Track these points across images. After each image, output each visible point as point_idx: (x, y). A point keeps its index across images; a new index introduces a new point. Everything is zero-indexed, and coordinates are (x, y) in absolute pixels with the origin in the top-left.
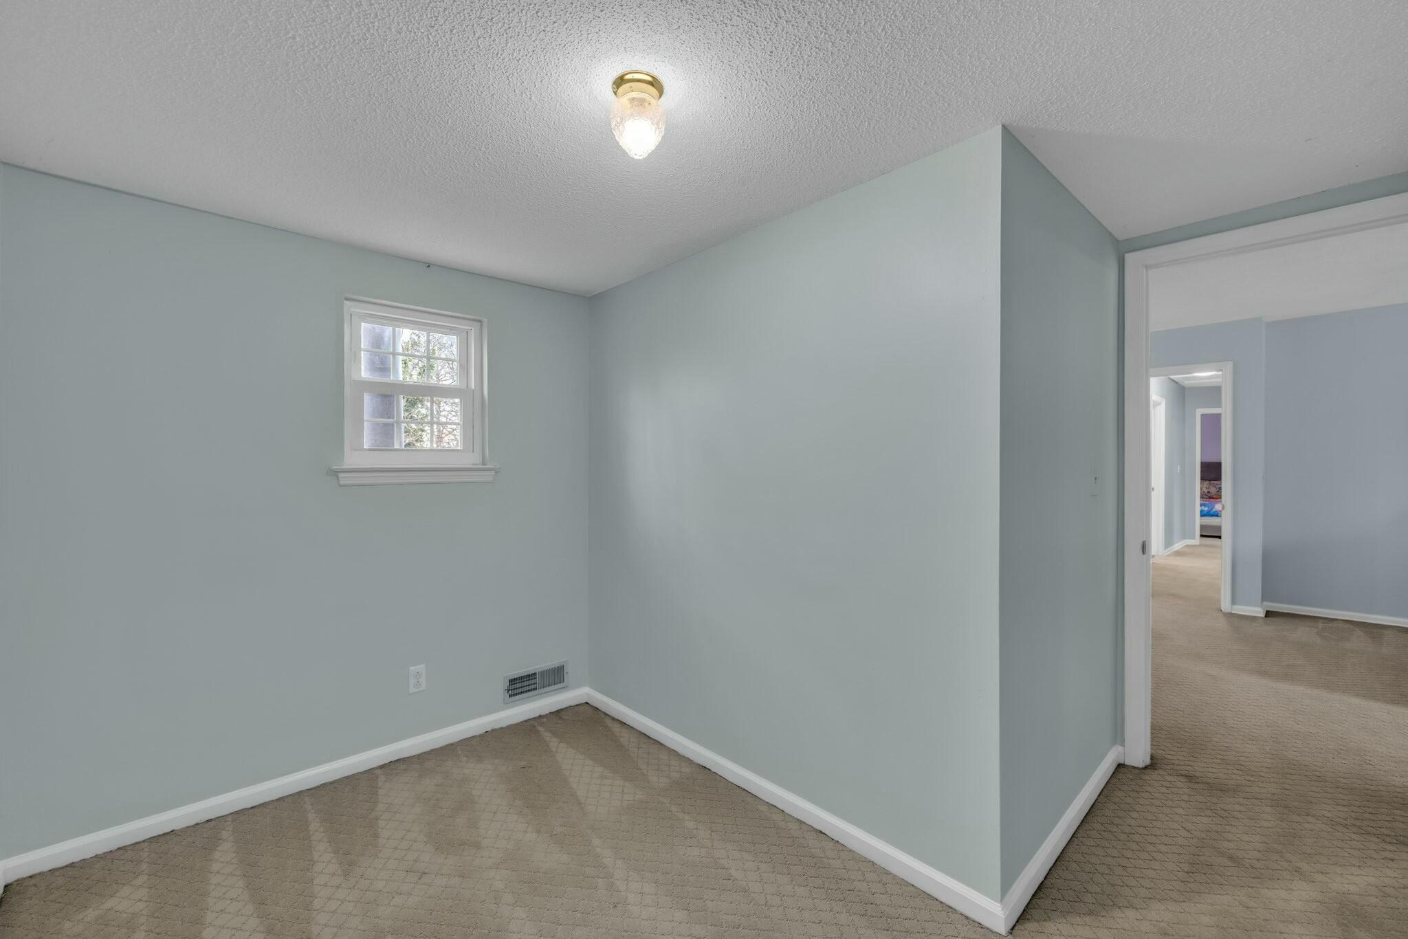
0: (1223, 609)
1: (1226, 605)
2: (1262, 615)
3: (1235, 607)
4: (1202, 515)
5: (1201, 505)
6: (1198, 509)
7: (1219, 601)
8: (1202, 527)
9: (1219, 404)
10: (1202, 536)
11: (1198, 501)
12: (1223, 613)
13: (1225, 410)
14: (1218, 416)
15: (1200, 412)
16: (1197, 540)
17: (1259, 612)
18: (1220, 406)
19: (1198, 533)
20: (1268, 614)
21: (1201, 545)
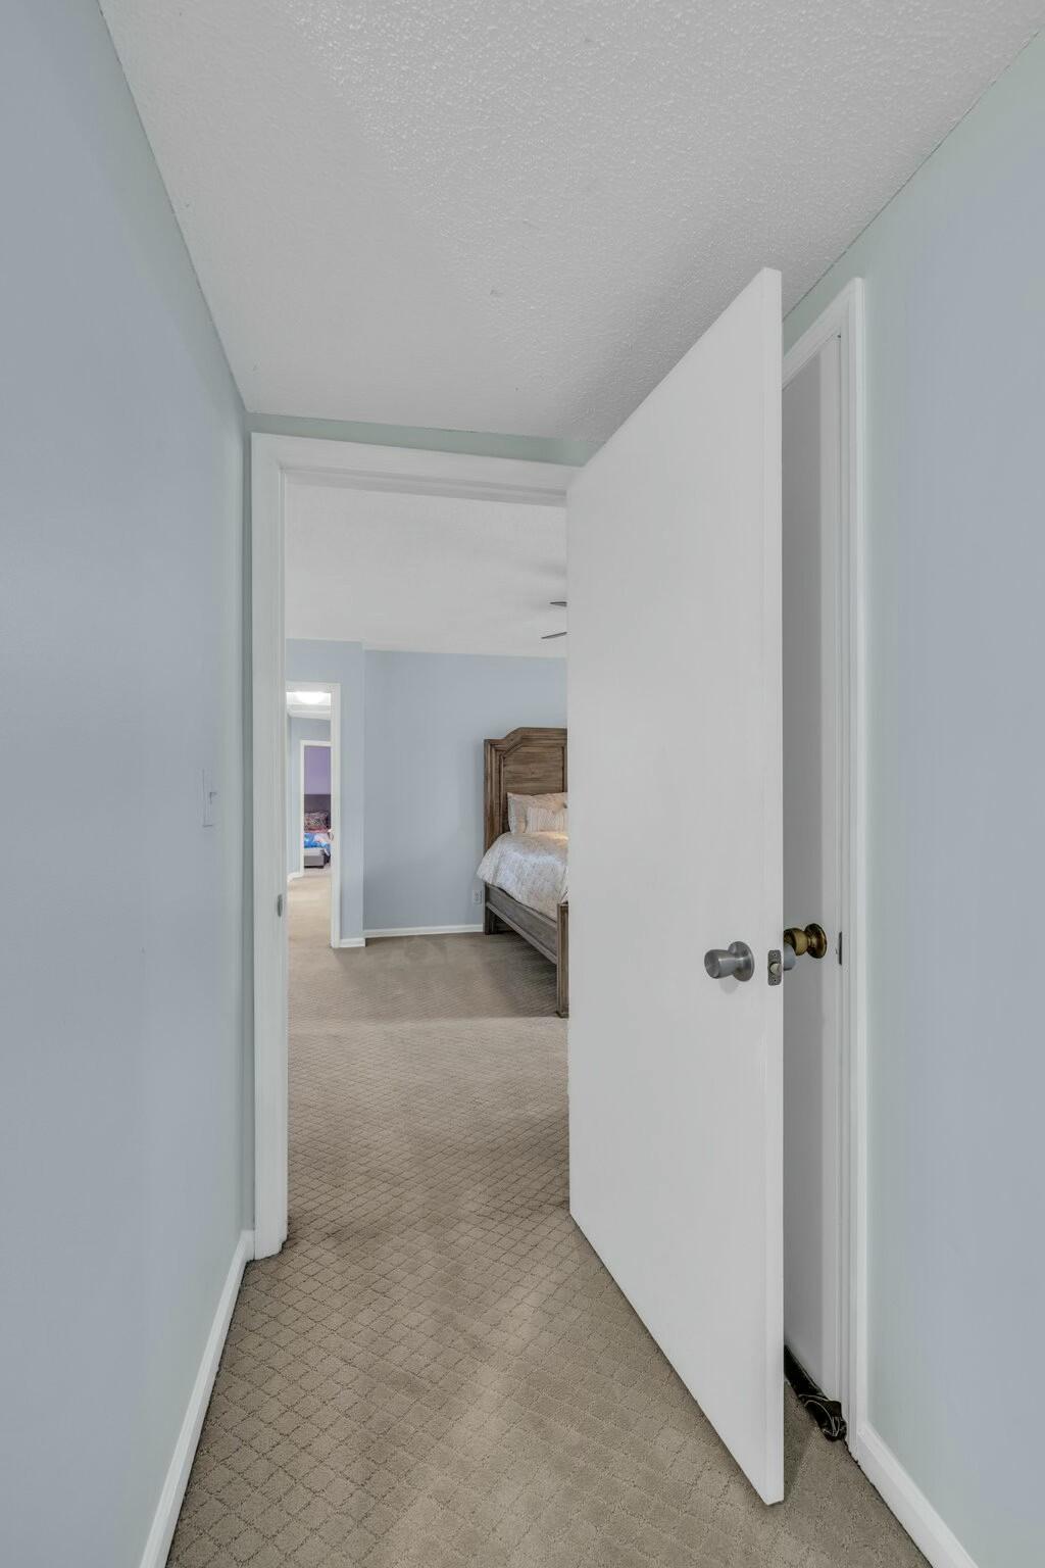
0: (333, 945)
1: (336, 942)
2: (364, 945)
3: (344, 940)
4: (306, 847)
5: (305, 836)
6: (302, 840)
7: (329, 938)
8: (306, 858)
9: (328, 738)
10: (306, 867)
11: (302, 832)
12: (334, 949)
13: (334, 743)
14: (328, 749)
15: (304, 743)
16: (302, 871)
17: (360, 942)
18: (329, 740)
19: (302, 864)
20: (368, 942)
21: (304, 877)
